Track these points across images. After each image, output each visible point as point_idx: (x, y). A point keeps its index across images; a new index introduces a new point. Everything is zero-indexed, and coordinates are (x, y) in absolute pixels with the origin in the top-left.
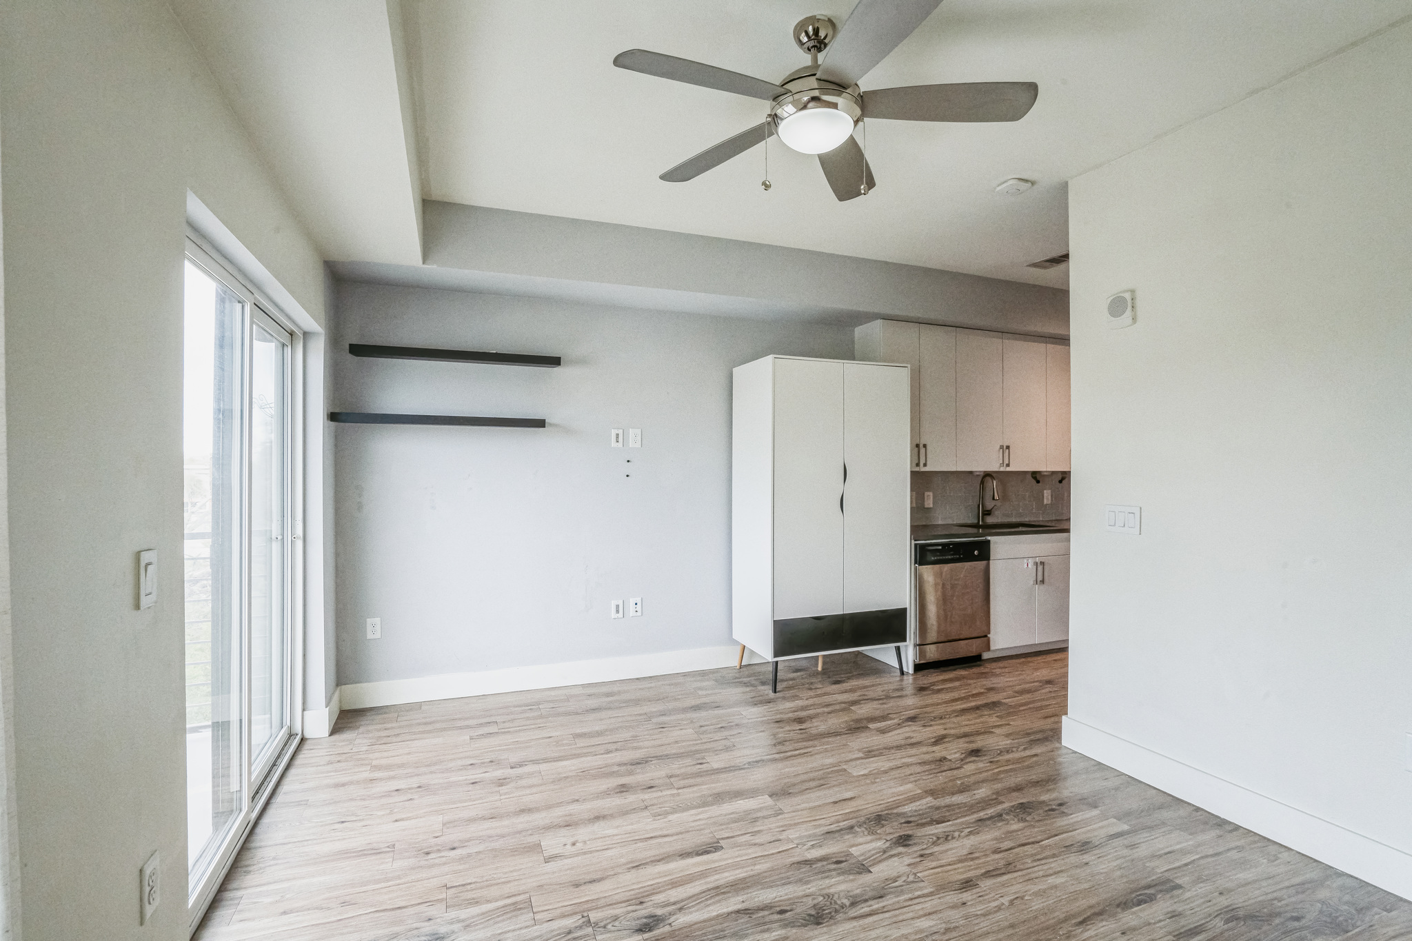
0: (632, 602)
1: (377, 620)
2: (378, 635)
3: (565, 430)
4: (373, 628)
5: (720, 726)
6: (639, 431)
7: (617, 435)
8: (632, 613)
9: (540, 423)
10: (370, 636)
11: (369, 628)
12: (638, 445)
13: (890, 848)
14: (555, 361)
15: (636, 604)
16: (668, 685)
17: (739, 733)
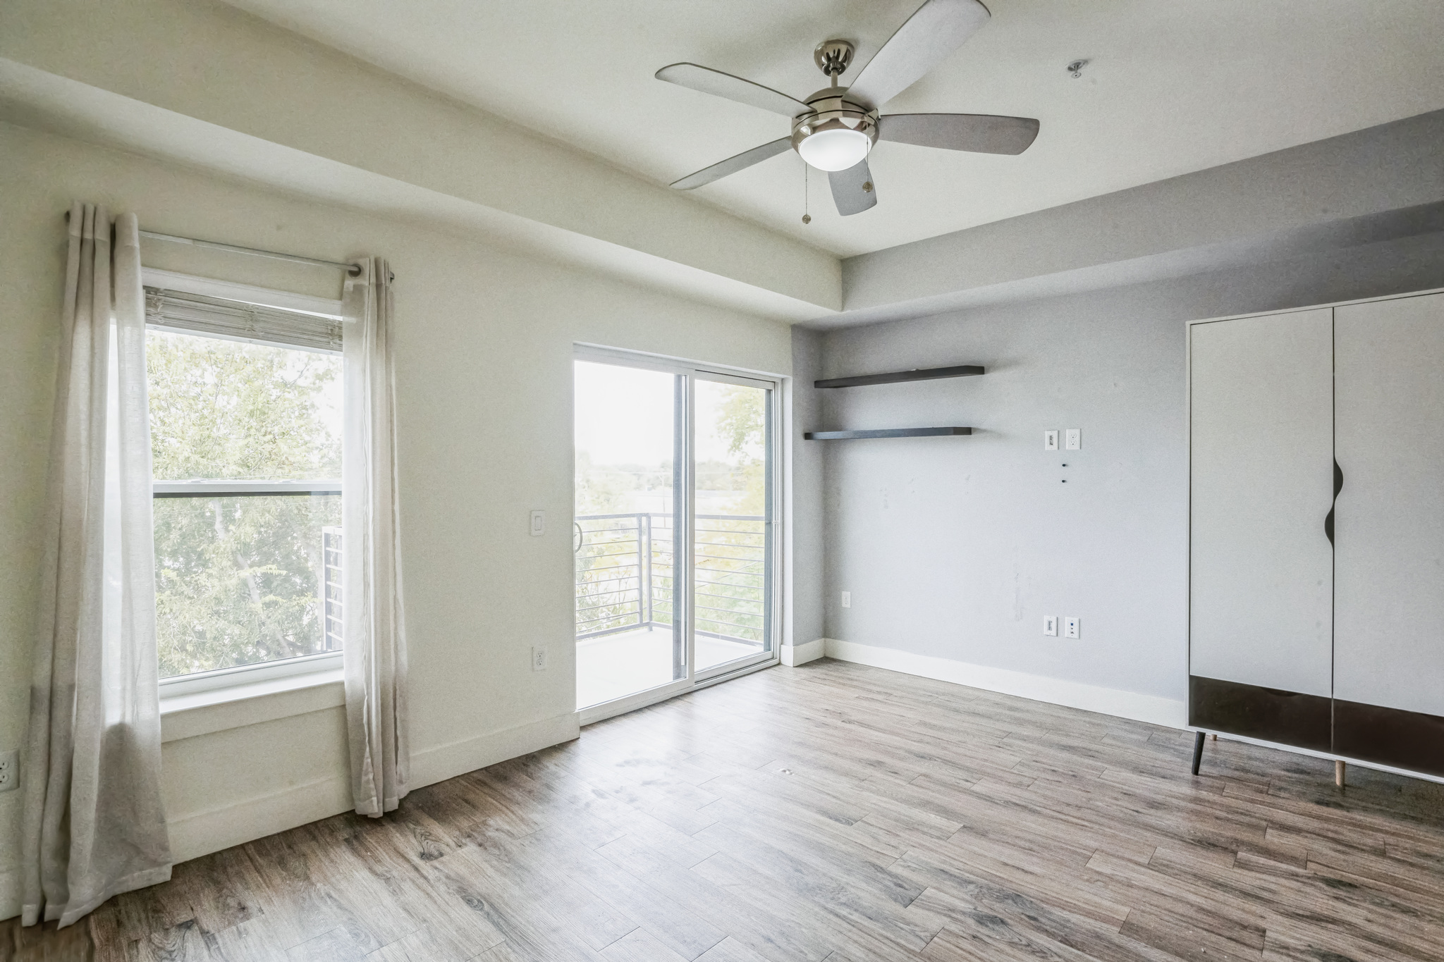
0: (1068, 620)
1: (849, 593)
2: (848, 606)
3: (999, 436)
4: (846, 599)
5: (1053, 768)
6: (1077, 432)
7: (1051, 438)
8: (1067, 634)
9: (968, 431)
10: (844, 605)
11: (843, 598)
12: (1077, 447)
13: (970, 915)
14: (979, 370)
15: (1072, 624)
16: (1089, 723)
17: (1060, 782)
